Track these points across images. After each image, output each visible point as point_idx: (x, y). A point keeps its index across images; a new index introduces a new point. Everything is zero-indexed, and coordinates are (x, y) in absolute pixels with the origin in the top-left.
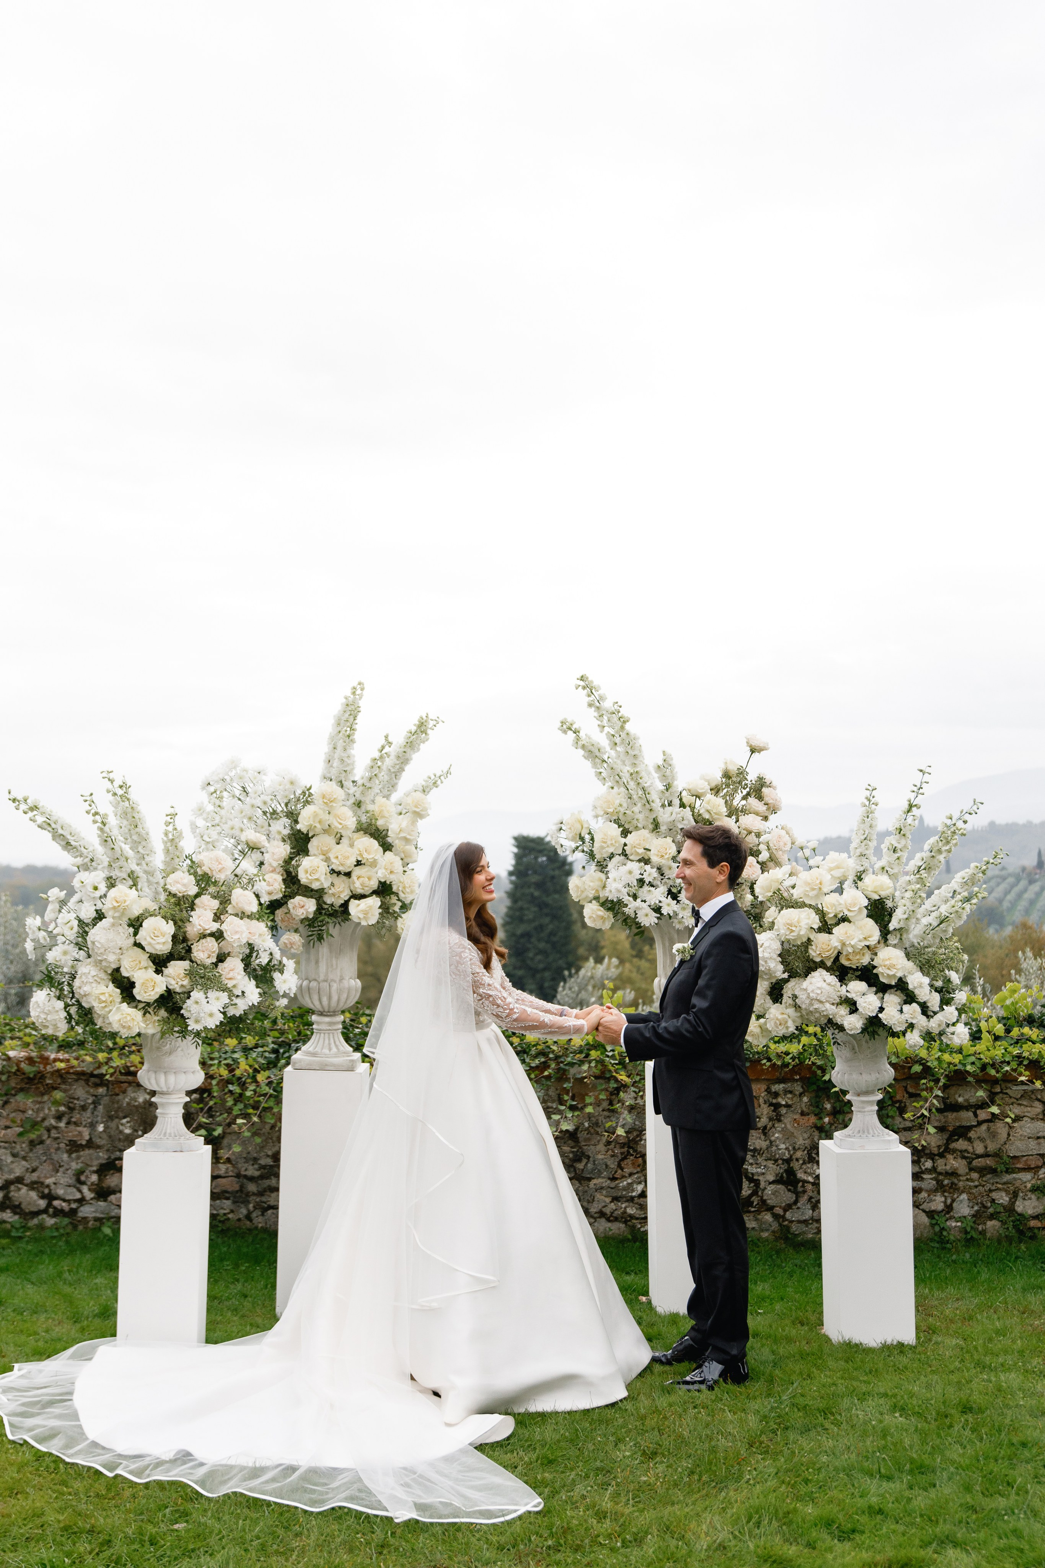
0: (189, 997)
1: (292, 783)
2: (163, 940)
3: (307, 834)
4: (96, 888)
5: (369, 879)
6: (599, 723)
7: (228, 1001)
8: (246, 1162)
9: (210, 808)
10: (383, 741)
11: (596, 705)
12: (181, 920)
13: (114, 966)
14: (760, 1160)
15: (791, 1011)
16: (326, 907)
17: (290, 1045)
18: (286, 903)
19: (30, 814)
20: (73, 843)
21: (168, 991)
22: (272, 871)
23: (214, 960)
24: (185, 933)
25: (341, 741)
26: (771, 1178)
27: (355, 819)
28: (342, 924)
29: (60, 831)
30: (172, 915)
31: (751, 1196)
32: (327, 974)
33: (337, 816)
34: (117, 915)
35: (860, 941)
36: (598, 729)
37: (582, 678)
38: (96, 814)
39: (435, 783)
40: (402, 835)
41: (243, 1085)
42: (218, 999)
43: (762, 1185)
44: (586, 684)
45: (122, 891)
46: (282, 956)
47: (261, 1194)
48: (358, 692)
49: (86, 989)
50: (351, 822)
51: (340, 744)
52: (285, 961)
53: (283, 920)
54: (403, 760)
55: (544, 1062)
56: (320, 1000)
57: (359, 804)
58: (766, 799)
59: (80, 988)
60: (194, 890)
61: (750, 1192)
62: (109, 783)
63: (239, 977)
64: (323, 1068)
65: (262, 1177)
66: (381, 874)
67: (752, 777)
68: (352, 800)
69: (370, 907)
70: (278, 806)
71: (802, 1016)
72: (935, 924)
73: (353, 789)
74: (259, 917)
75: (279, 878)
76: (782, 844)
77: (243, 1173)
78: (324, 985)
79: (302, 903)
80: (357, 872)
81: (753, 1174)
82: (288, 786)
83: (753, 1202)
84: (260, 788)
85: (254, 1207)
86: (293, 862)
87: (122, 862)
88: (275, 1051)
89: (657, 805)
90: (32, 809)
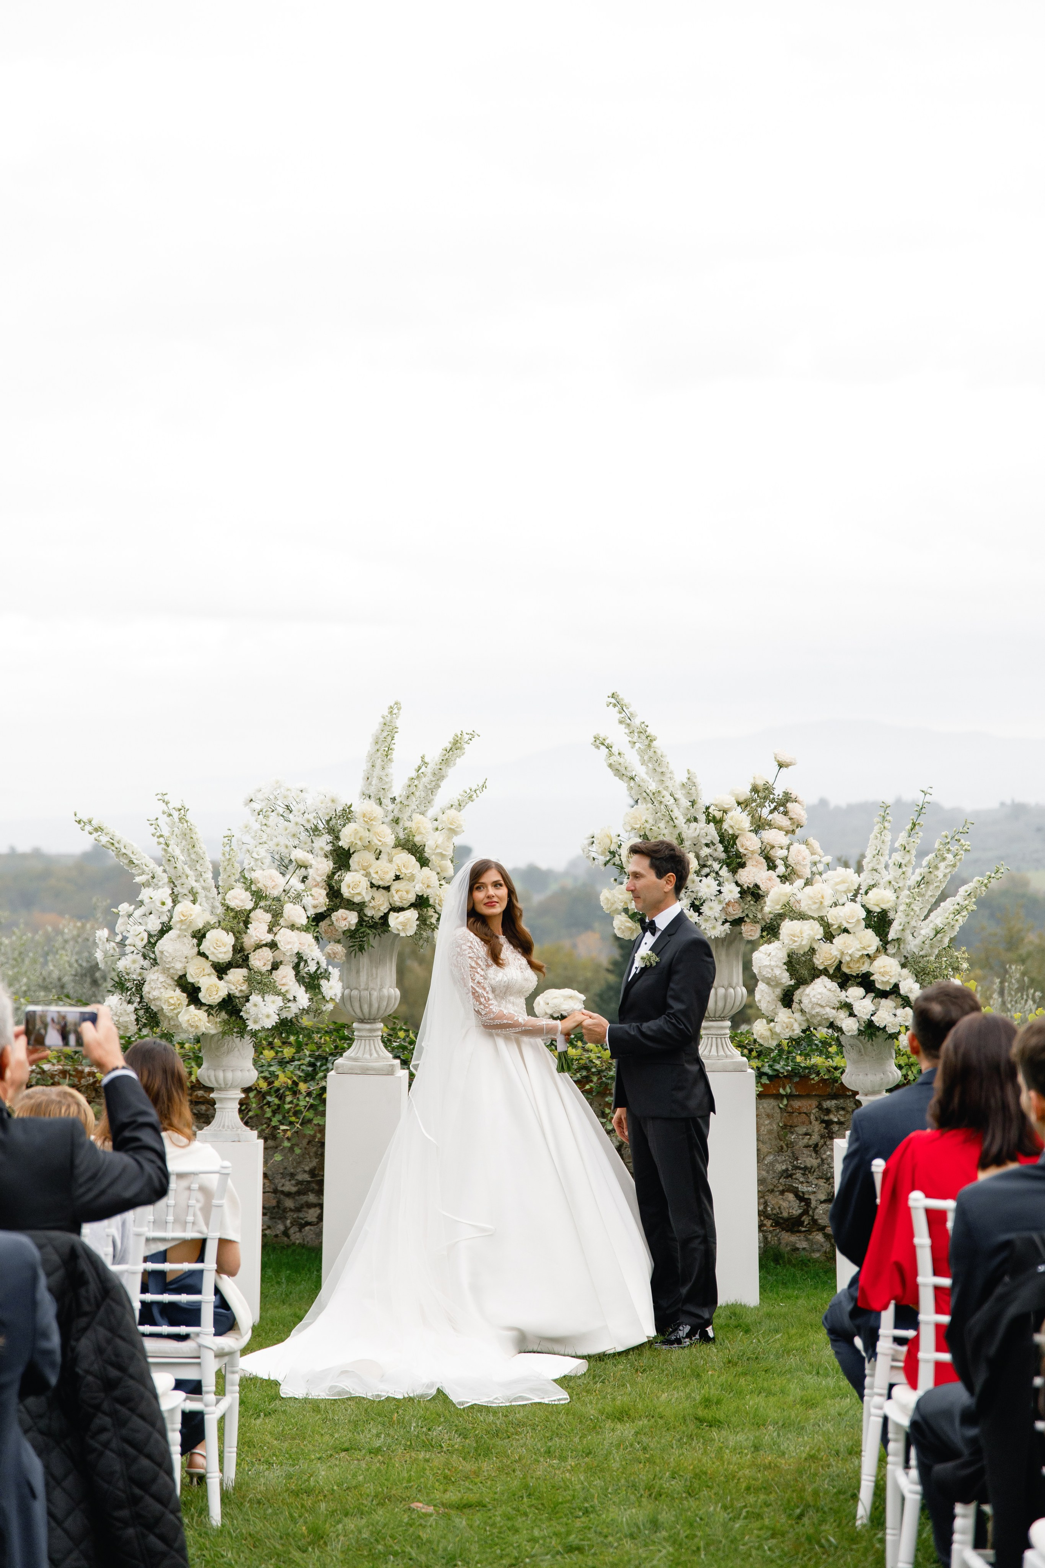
0: (248, 1001)
1: (333, 801)
2: (225, 950)
3: (349, 849)
4: (163, 904)
5: (407, 892)
6: (630, 739)
7: (282, 1004)
8: (283, 1178)
9: (257, 826)
10: (419, 762)
11: (626, 721)
12: (239, 932)
13: (180, 973)
14: (811, 1178)
15: (798, 1015)
16: (367, 919)
17: (327, 1059)
18: (330, 915)
19: (95, 835)
20: (135, 861)
21: (229, 995)
22: (316, 886)
23: (269, 968)
24: (242, 943)
25: (380, 760)
26: (823, 1197)
27: (393, 836)
28: (382, 935)
29: (123, 851)
30: (232, 927)
31: (801, 1215)
32: (367, 984)
33: (376, 834)
34: (183, 927)
35: (859, 951)
36: (629, 746)
37: (613, 696)
38: (161, 836)
39: (470, 797)
40: (439, 851)
41: (281, 1097)
42: (273, 1002)
43: (813, 1204)
44: (616, 701)
45: (185, 906)
46: (327, 965)
47: (298, 1209)
48: (395, 711)
49: (155, 993)
50: (390, 840)
51: (379, 763)
52: (330, 969)
53: (326, 932)
54: (439, 776)
55: (586, 1077)
56: (361, 1007)
57: (397, 821)
58: (791, 814)
59: (149, 993)
60: (249, 905)
61: (800, 1211)
62: (164, 805)
63: (291, 983)
64: (365, 1071)
65: (299, 1193)
66: (418, 888)
67: (778, 792)
68: (390, 817)
69: (408, 919)
70: (319, 822)
71: (807, 1020)
72: (932, 934)
73: (391, 807)
74: (306, 929)
75: (324, 893)
76: (800, 858)
77: (280, 1188)
78: (365, 994)
79: (345, 916)
80: (396, 886)
81: (803, 1193)
82: (330, 804)
83: (803, 1222)
84: (302, 807)
85: (291, 1223)
86: (336, 877)
87: (183, 880)
88: (311, 1064)
89: (681, 821)
90: (96, 830)
